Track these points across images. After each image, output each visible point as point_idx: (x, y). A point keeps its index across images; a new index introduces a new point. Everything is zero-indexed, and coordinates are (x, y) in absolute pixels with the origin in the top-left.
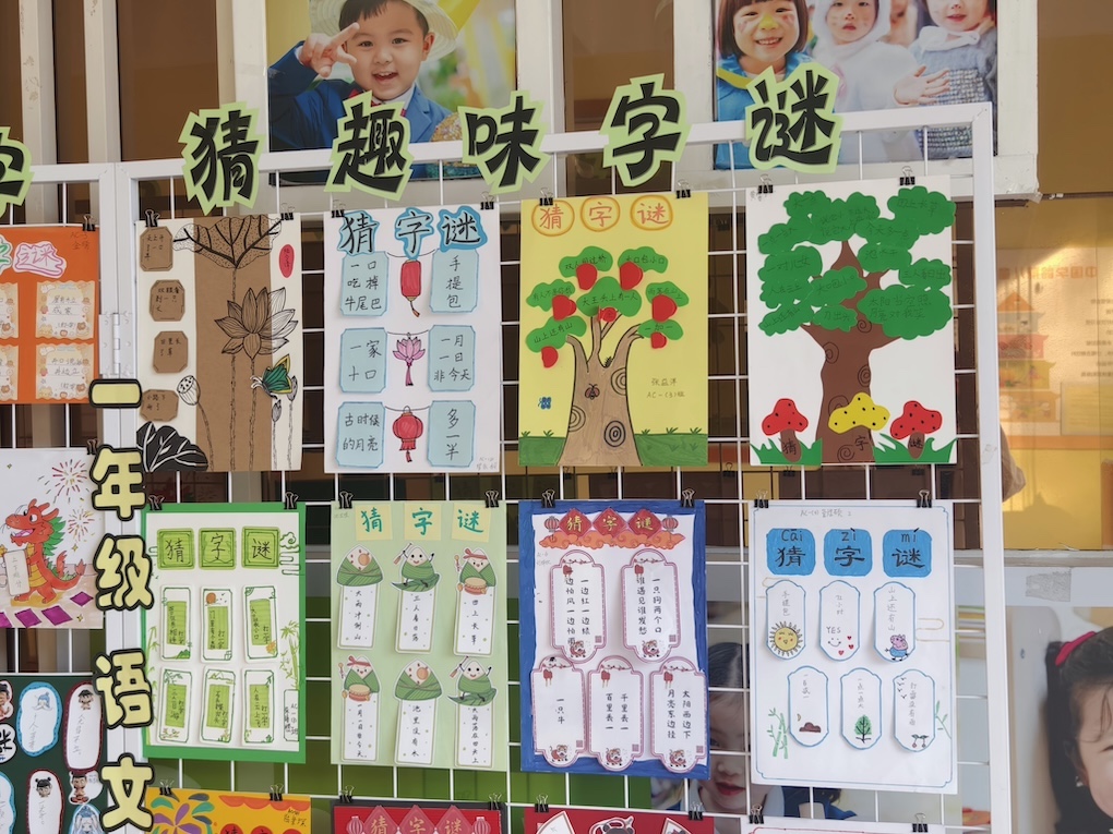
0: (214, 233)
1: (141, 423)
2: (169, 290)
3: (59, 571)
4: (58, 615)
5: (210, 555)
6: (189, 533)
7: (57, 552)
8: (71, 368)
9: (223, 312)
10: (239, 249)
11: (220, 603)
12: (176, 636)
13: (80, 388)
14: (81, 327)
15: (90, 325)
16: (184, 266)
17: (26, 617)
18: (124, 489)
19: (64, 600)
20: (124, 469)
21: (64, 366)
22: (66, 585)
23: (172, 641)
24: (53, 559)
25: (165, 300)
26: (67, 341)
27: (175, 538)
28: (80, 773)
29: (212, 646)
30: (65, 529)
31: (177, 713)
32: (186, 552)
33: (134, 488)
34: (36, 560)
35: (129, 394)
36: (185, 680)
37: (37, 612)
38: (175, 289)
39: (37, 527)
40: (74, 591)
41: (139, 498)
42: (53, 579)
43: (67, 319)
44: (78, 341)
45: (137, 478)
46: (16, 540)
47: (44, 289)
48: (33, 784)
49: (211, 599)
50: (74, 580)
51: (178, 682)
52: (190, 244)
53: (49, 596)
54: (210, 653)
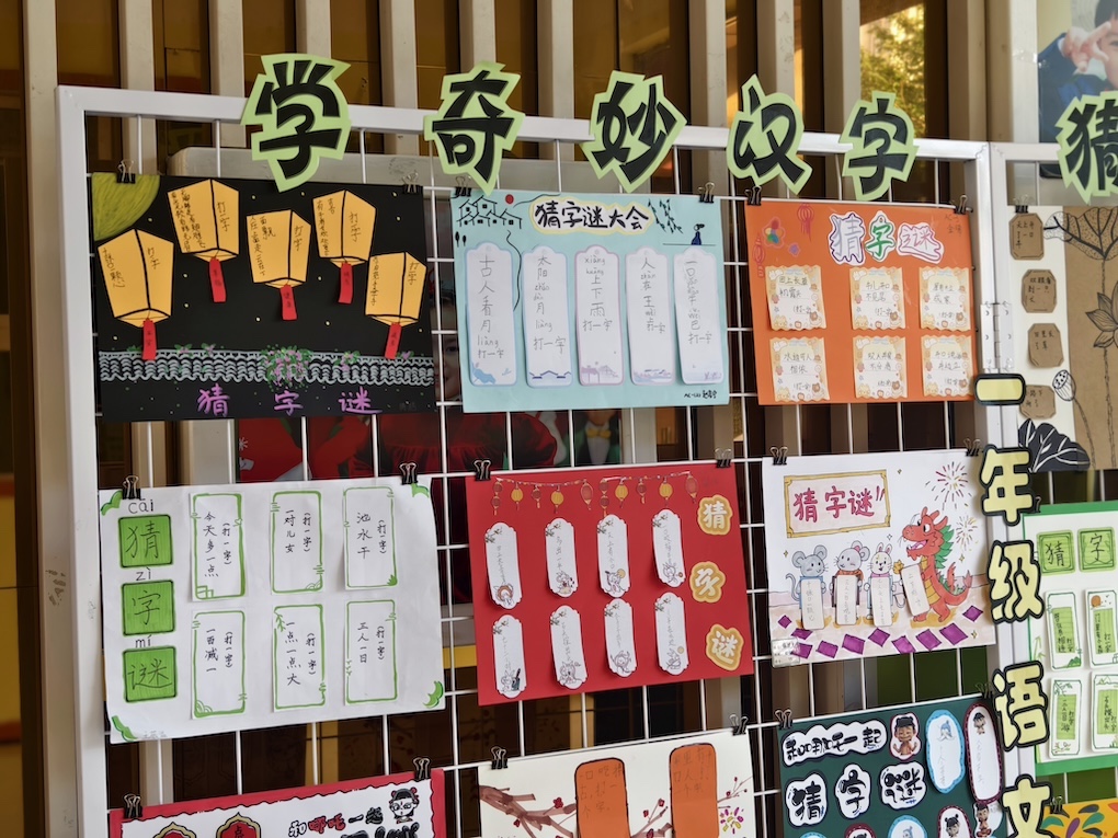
0: (1083, 223)
1: (1022, 421)
2: (1041, 280)
3: (949, 586)
4: (955, 633)
5: (1090, 556)
6: (1068, 535)
7: (947, 564)
8: (952, 361)
9: (1093, 305)
10: (1107, 240)
11: (1105, 605)
12: (1065, 644)
13: (962, 384)
14: (959, 317)
15: (967, 315)
16: (1055, 255)
17: (926, 637)
18: (1010, 491)
19: (958, 617)
20: (1009, 470)
21: (947, 360)
22: (958, 600)
23: (1061, 650)
24: (944, 572)
25: (1037, 290)
26: (948, 332)
27: (1054, 541)
28: (983, 805)
29: (1100, 651)
30: (953, 539)
31: (1068, 726)
32: (1066, 555)
33: (1019, 490)
34: (929, 575)
35: (1012, 390)
36: (1075, 690)
37: (935, 631)
38: (1046, 279)
39: (929, 537)
40: (965, 606)
41: (1026, 501)
42: (945, 593)
43: (947, 308)
44: (958, 332)
45: (1023, 479)
46: (912, 553)
47: (926, 275)
48: (943, 824)
49: (1096, 602)
50: (964, 593)
51: (1068, 691)
52: (1060, 233)
53: (944, 614)
54: (1097, 658)
